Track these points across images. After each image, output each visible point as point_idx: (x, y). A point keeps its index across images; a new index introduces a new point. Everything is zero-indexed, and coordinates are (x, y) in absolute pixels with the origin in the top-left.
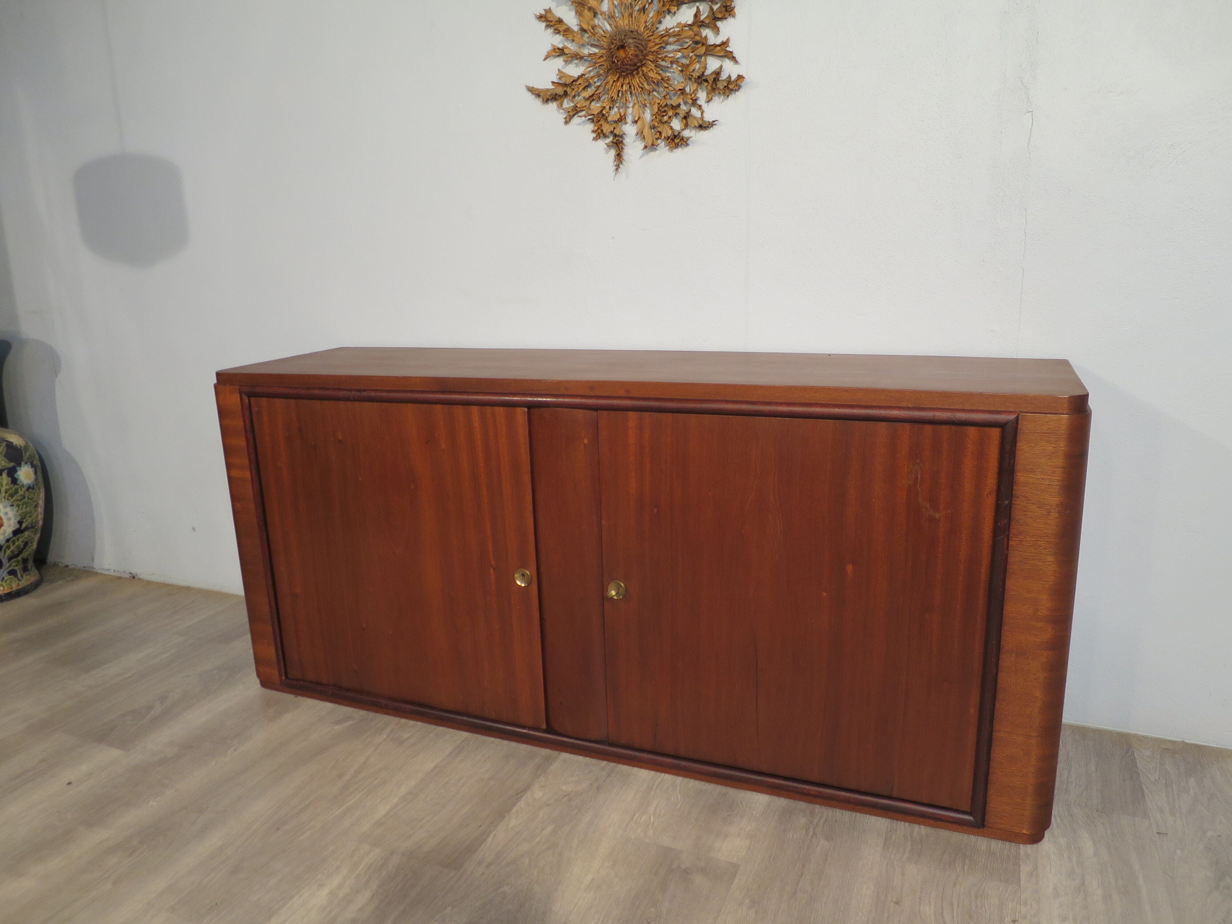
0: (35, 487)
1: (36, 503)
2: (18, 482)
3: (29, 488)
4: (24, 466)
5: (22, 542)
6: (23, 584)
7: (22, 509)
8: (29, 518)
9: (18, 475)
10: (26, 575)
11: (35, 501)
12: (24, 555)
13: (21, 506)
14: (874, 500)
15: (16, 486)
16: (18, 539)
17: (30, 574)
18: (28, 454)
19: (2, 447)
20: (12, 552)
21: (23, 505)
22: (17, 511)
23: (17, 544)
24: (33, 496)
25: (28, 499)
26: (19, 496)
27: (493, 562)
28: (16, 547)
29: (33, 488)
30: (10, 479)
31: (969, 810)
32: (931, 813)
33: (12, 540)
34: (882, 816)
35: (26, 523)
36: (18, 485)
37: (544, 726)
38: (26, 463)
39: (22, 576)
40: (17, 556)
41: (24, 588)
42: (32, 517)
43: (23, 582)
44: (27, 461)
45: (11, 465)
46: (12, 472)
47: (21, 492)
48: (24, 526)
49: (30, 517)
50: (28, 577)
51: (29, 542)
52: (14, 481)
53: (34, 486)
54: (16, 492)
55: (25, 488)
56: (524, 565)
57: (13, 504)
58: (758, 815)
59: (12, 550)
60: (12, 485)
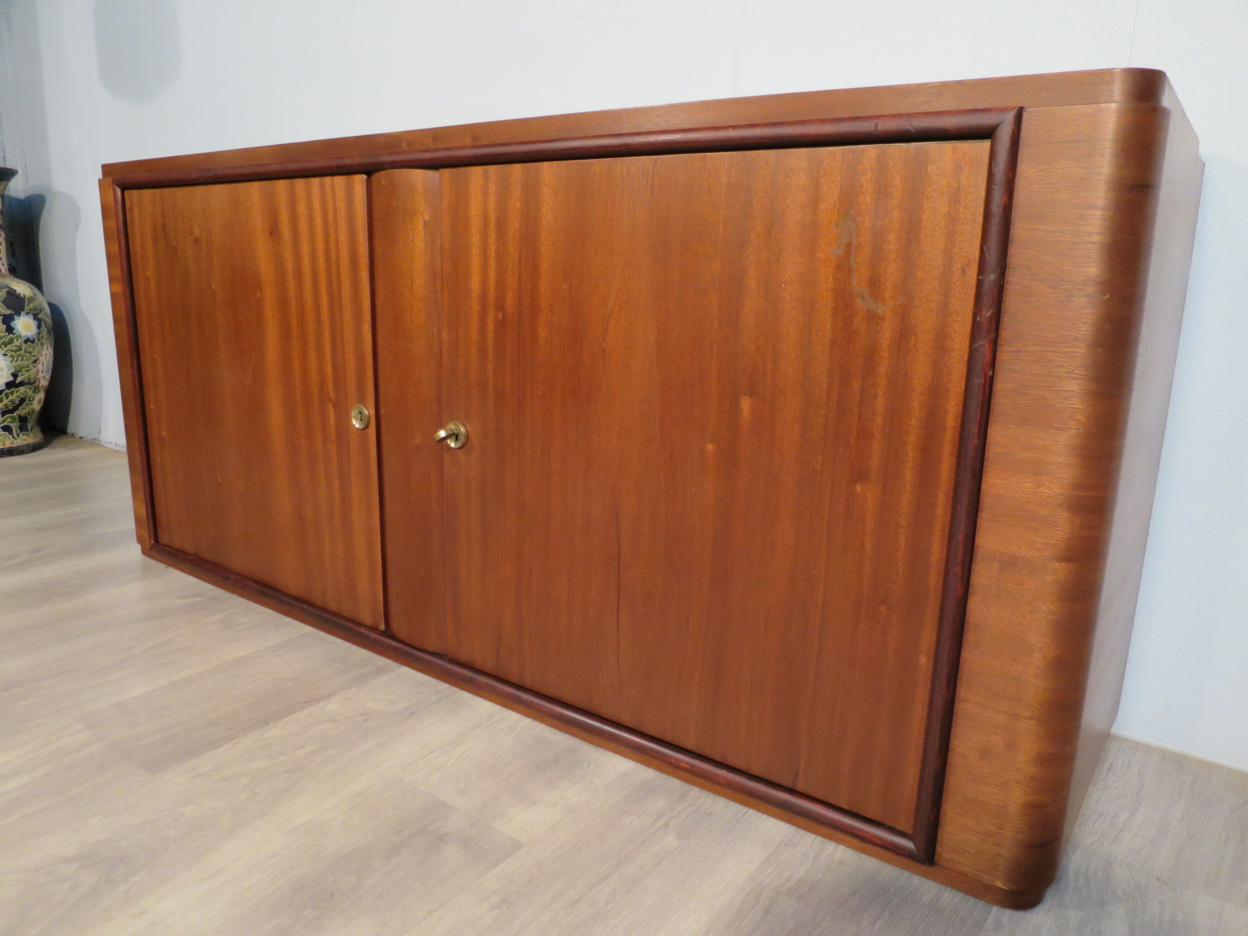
0: (36, 341)
1: (35, 358)
2: (14, 332)
3: (27, 341)
4: (23, 317)
5: (18, 397)
6: (18, 443)
7: (17, 361)
8: (25, 373)
9: (16, 325)
10: (23, 435)
11: (34, 356)
12: (22, 412)
13: (16, 358)
14: (784, 286)
15: (11, 335)
16: (12, 393)
17: (28, 435)
18: (31, 306)
19: (2, 292)
20: (6, 406)
21: (18, 356)
22: (11, 362)
23: (10, 398)
24: (31, 350)
25: (25, 352)
26: (14, 346)
27: (332, 394)
28: (10, 401)
29: (33, 342)
30: (5, 326)
31: (910, 832)
32: (849, 826)
33: (5, 392)
34: (781, 818)
35: (22, 377)
36: (14, 334)
37: (382, 627)
38: (27, 314)
39: (18, 435)
40: (12, 411)
41: (18, 447)
42: (29, 373)
43: (18, 441)
44: (28, 312)
45: (8, 312)
46: (8, 320)
47: (16, 343)
48: (19, 380)
49: (27, 371)
50: (25, 437)
51: (26, 399)
52: (10, 330)
53: (34, 339)
54: (11, 342)
55: (23, 340)
56: (362, 400)
57: (7, 353)
58: (600, 785)
59: (5, 403)
60: (7, 334)
